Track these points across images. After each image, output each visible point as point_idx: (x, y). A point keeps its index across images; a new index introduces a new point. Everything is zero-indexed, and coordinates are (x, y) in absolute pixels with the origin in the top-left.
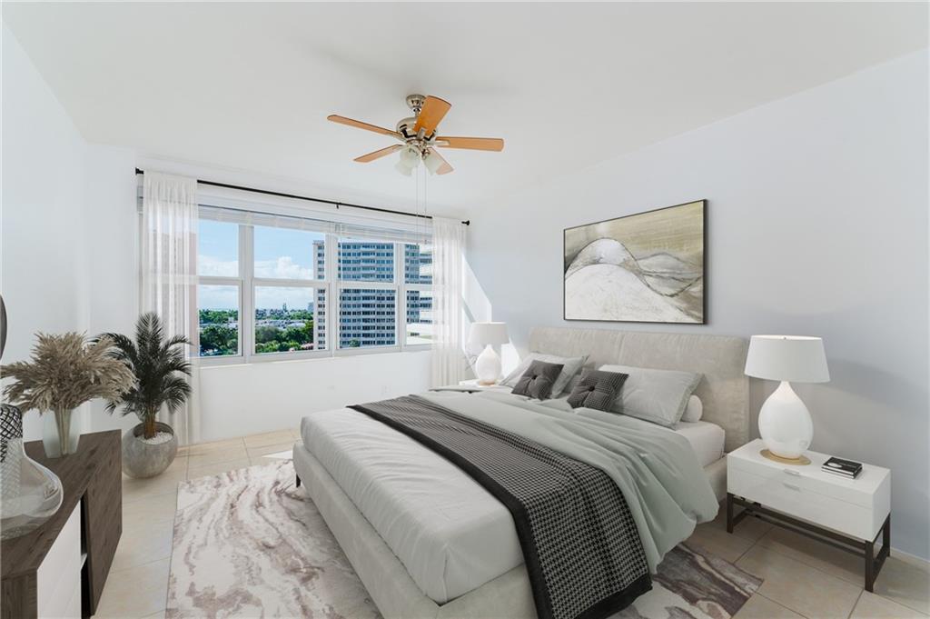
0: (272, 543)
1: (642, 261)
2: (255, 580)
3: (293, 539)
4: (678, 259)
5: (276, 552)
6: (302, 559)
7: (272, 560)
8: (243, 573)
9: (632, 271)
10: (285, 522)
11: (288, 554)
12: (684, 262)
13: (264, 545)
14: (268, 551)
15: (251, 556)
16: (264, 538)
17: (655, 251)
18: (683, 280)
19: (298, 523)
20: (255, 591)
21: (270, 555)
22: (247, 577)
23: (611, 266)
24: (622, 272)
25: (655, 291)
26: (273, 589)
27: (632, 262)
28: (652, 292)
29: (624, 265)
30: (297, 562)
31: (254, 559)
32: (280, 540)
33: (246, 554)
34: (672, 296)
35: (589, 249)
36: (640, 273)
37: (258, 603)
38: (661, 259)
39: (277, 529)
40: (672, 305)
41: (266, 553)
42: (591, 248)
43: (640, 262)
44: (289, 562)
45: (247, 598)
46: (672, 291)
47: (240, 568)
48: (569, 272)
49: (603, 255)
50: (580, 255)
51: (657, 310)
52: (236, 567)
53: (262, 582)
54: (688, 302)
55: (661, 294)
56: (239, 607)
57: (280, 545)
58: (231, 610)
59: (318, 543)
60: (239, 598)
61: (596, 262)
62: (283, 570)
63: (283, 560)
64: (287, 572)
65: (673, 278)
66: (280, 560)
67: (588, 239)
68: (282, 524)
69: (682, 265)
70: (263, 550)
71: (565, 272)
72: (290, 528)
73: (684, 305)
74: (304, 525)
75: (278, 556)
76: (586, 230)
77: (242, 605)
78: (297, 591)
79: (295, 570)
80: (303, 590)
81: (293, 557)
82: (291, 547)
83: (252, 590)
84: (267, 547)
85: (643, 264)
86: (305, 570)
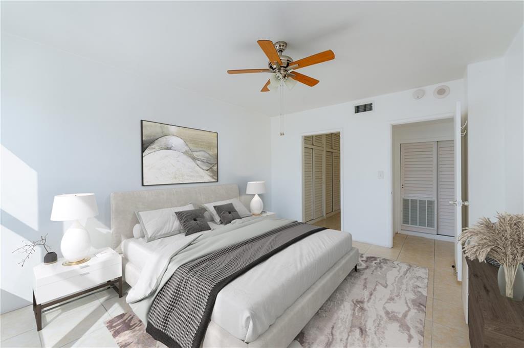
0: (358, 331)
1: (195, 153)
2: (380, 318)
3: (347, 324)
4: (209, 154)
5: (361, 323)
6: (354, 310)
7: (366, 321)
8: (382, 326)
9: (190, 157)
10: (338, 340)
11: (357, 318)
12: (211, 156)
13: (362, 335)
14: (363, 328)
15: (373, 333)
16: (358, 339)
17: (201, 149)
18: (211, 164)
19: (334, 332)
20: (382, 313)
21: (365, 325)
22: (382, 323)
23: (178, 152)
24: (185, 157)
25: (201, 168)
26: (375, 308)
27: (190, 152)
28: (199, 169)
29: (186, 153)
30: (357, 311)
31: (373, 329)
32: (353, 329)
33: (375, 336)
34: (207, 170)
35: (163, 139)
36: (194, 159)
37: (384, 308)
38: (202, 153)
39: (347, 339)
40: (207, 174)
41: (366, 328)
42: (165, 139)
43: (194, 153)
44: (360, 314)
45: (387, 313)
46: (207, 168)
47: (382, 330)
48: (146, 152)
49: (174, 146)
50: (156, 141)
51: (202, 177)
52: (384, 333)
53: (377, 315)
54: (213, 173)
55: (203, 170)
56: (392, 312)
57: (356, 326)
58: (395, 314)
59: (341, 311)
60: (390, 316)
61: (169, 149)
62: (365, 313)
63: (361, 317)
64: (365, 310)
65: (208, 163)
66: (363, 318)
67: (162, 132)
68: (341, 340)
69: (210, 157)
70: (365, 330)
71: (143, 151)
72: (341, 333)
73: (211, 174)
74: (333, 328)
75: (362, 321)
76: (161, 127)
77: (390, 312)
78: (368, 301)
79: (362, 309)
80: (366, 300)
81: (357, 315)
82: (352, 320)
83: (383, 315)
84: (363, 331)
85: (195, 154)
86: (359, 306)
